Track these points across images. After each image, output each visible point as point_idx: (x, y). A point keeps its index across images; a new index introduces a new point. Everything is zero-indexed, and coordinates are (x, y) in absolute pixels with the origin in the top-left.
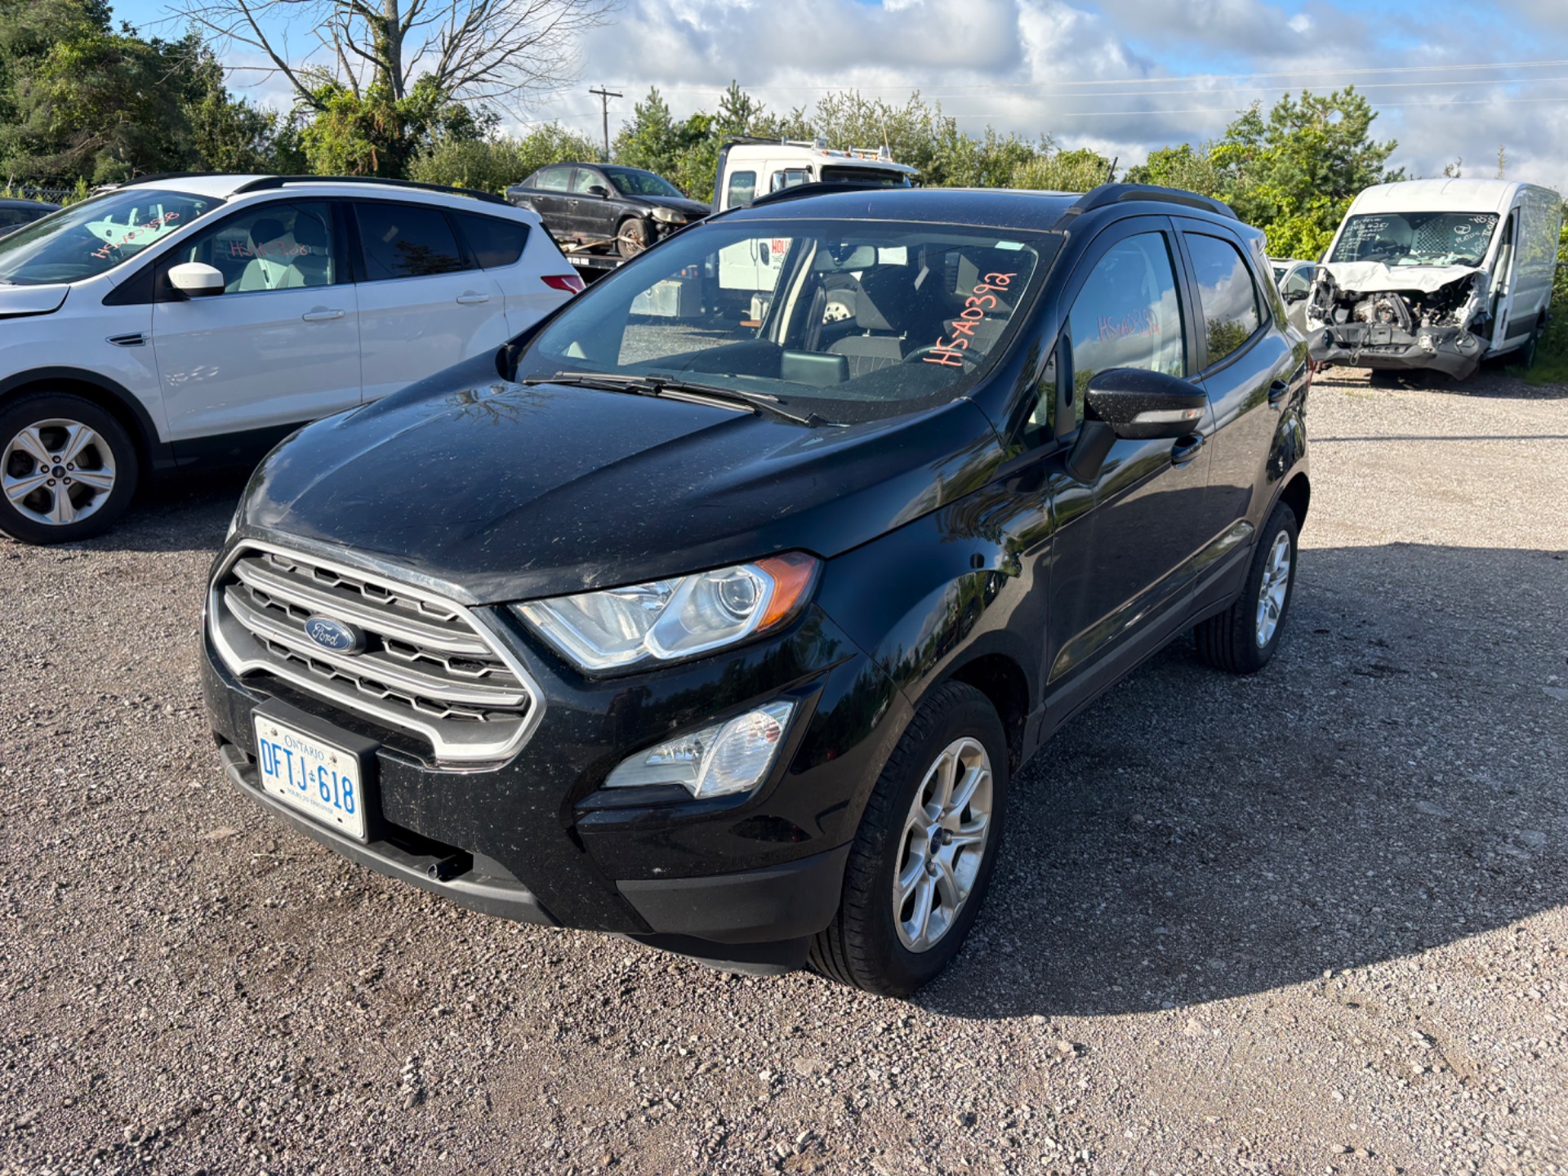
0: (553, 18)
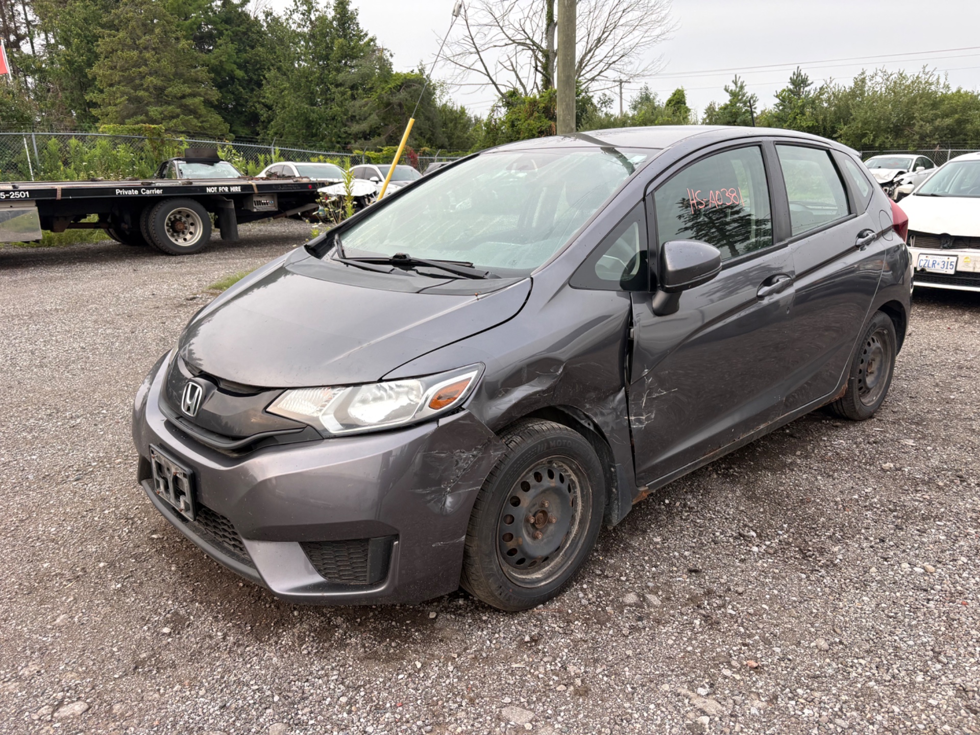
0: (636, 41)
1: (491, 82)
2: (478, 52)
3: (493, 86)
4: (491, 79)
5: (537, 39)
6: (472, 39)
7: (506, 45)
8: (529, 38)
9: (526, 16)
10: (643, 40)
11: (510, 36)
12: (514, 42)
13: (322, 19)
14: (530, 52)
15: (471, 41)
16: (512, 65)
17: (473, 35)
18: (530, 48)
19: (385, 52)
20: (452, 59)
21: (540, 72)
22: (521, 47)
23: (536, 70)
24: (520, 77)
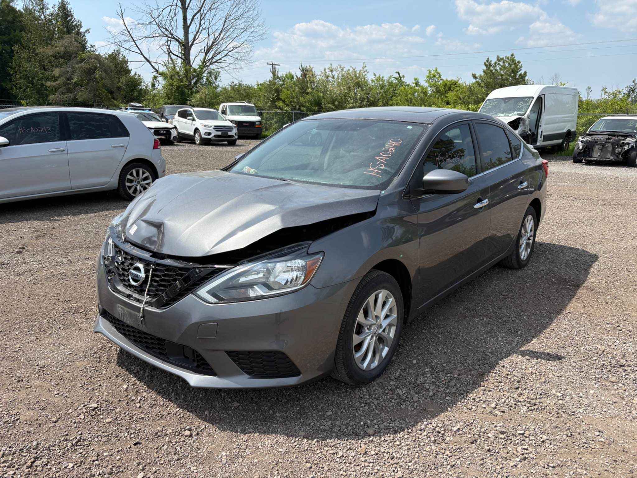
0: (245, 38)
1: (145, 61)
2: (134, 41)
3: (148, 63)
6: (129, 32)
8: (170, 33)
10: (249, 38)
13: (51, 15)
15: (128, 33)
17: (129, 29)
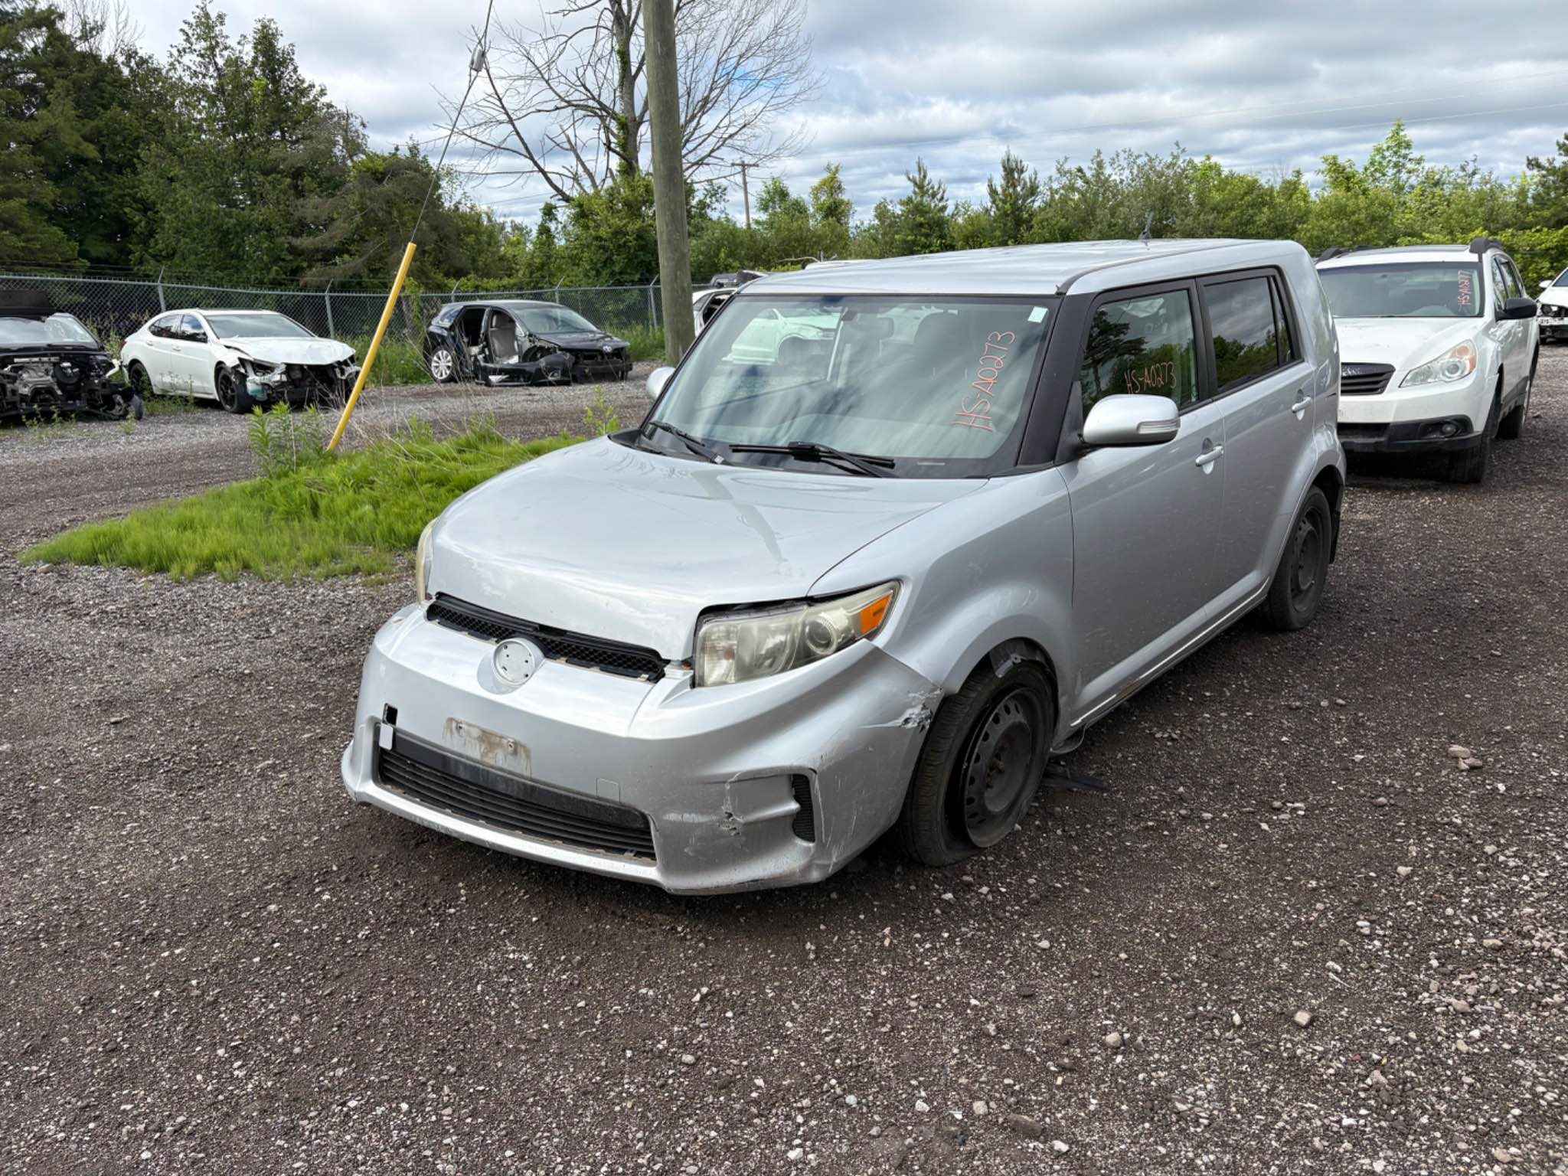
0: (763, 102)
1: (536, 169)
2: (511, 121)
3: (540, 174)
4: (536, 163)
5: (607, 99)
6: (500, 100)
7: (557, 108)
8: (594, 98)
9: (586, 63)
10: (773, 102)
11: (562, 95)
12: (569, 104)
13: (234, 63)
14: (597, 120)
15: (498, 103)
16: (569, 141)
17: (500, 91)
18: (596, 115)
19: (352, 119)
20: (468, 132)
21: (615, 151)
22: (580, 113)
23: (609, 148)
24: (584, 159)
